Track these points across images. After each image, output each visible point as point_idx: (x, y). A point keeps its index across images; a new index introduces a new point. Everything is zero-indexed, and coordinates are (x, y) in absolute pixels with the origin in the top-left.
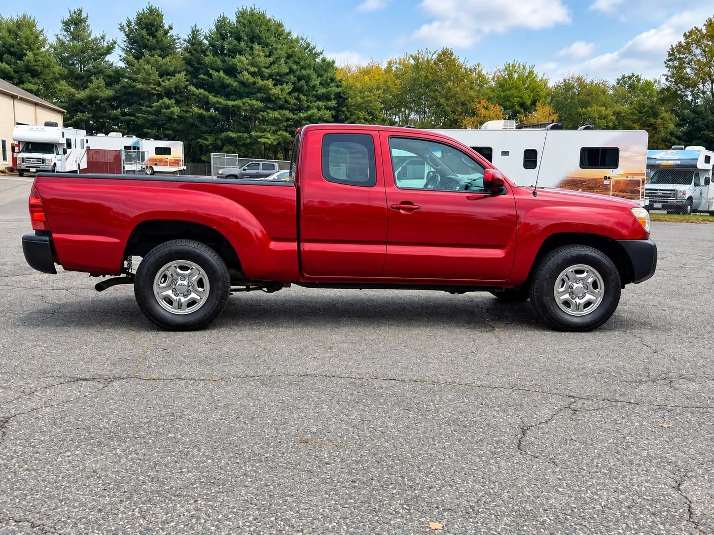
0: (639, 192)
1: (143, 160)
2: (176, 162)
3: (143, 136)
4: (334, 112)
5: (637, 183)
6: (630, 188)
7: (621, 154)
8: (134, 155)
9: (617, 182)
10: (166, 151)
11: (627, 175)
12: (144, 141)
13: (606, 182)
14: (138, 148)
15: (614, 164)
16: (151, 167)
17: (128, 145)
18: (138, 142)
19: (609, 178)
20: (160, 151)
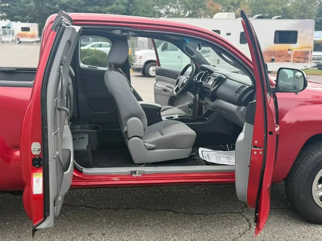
0: (308, 58)
1: (13, 34)
2: (33, 36)
3: (13, 19)
4: (126, 7)
5: (307, 53)
6: (303, 56)
7: (299, 35)
8: (8, 32)
9: (296, 52)
10: (27, 29)
11: (302, 48)
12: (14, 23)
13: (289, 52)
14: (10, 28)
15: (294, 41)
16: (18, 39)
17: (4, 26)
18: (10, 24)
19: (291, 50)
20: (24, 29)
